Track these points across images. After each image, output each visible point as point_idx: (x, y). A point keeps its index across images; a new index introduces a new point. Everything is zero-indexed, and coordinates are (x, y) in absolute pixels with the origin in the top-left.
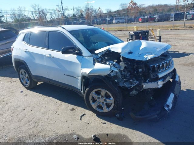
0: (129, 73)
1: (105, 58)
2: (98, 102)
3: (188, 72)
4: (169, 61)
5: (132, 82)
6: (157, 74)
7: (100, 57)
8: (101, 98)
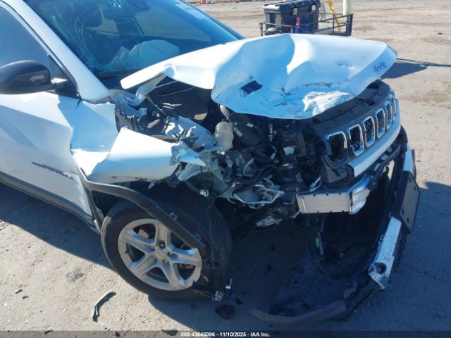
0: (252, 160)
1: (161, 106)
2: (151, 261)
3: (427, 123)
4: (388, 106)
5: (263, 191)
6: (350, 164)
7: (145, 103)
8: (157, 248)
